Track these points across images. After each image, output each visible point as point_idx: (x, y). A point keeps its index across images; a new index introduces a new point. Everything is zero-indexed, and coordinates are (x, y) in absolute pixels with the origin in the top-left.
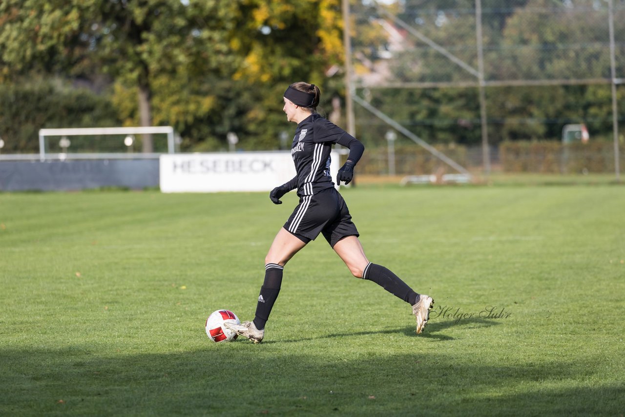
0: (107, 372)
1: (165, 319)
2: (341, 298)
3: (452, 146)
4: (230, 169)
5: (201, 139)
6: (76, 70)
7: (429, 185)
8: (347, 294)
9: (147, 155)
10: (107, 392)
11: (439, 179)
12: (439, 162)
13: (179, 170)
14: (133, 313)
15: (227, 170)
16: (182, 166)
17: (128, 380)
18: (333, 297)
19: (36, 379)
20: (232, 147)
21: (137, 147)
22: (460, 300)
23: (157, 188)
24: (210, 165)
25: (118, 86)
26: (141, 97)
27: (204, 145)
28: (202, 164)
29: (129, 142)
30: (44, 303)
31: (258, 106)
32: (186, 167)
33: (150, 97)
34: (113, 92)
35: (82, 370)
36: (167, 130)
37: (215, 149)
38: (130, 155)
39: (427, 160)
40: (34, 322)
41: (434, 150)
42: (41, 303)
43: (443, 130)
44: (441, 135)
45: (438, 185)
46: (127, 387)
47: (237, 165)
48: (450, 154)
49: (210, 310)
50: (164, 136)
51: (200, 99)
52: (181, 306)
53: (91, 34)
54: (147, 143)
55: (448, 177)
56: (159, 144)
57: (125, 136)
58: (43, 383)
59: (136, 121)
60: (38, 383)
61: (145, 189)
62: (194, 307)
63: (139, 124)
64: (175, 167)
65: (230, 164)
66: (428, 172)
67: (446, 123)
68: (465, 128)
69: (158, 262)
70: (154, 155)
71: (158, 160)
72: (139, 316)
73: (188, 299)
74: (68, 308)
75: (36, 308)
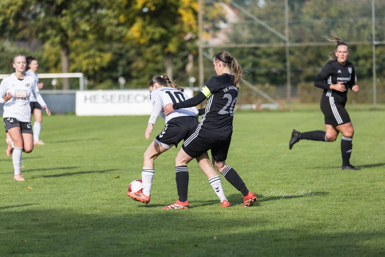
0: (52, 224)
1: (87, 193)
2: (197, 180)
3: (267, 85)
4: (122, 100)
5: (101, 81)
6: (20, 35)
7: (252, 111)
8: (201, 178)
9: (66, 91)
10: (53, 236)
11: (258, 107)
12: (258, 96)
13: (88, 101)
14: (66, 190)
15: (120, 101)
16: (90, 99)
17: (66, 229)
18: (192, 180)
19: (8, 228)
20: (122, 86)
21: (60, 87)
22: (273, 182)
23: (74, 113)
24: (109, 98)
25: (47, 46)
26: (63, 54)
27: (103, 85)
28: (103, 97)
29: (54, 83)
30: (8, 184)
31: (139, 59)
32: (93, 99)
33: (68, 53)
34: (43, 50)
35: (37, 223)
36: (79, 75)
37: (110, 88)
38: (54, 92)
39: (250, 95)
40: (3, 195)
41: (255, 88)
42: (6, 184)
43: (261, 75)
44: (260, 79)
45: (257, 111)
46: (66, 233)
47: (126, 98)
48: (266, 90)
49: (114, 187)
50: (78, 79)
51: (103, 54)
52: (96, 185)
53: (29, 12)
54: (66, 84)
55: (264, 106)
56: (74, 84)
57: (51, 79)
58: (13, 231)
59: (59, 69)
60: (10, 231)
61: (66, 113)
62: (104, 186)
63: (61, 71)
64: (86, 99)
65: (122, 97)
66: (251, 103)
67: (263, 71)
68: (275, 74)
69: (79, 159)
70: (72, 92)
71: (74, 95)
72: (69, 191)
73: (99, 181)
74: (24, 187)
75: (4, 186)
